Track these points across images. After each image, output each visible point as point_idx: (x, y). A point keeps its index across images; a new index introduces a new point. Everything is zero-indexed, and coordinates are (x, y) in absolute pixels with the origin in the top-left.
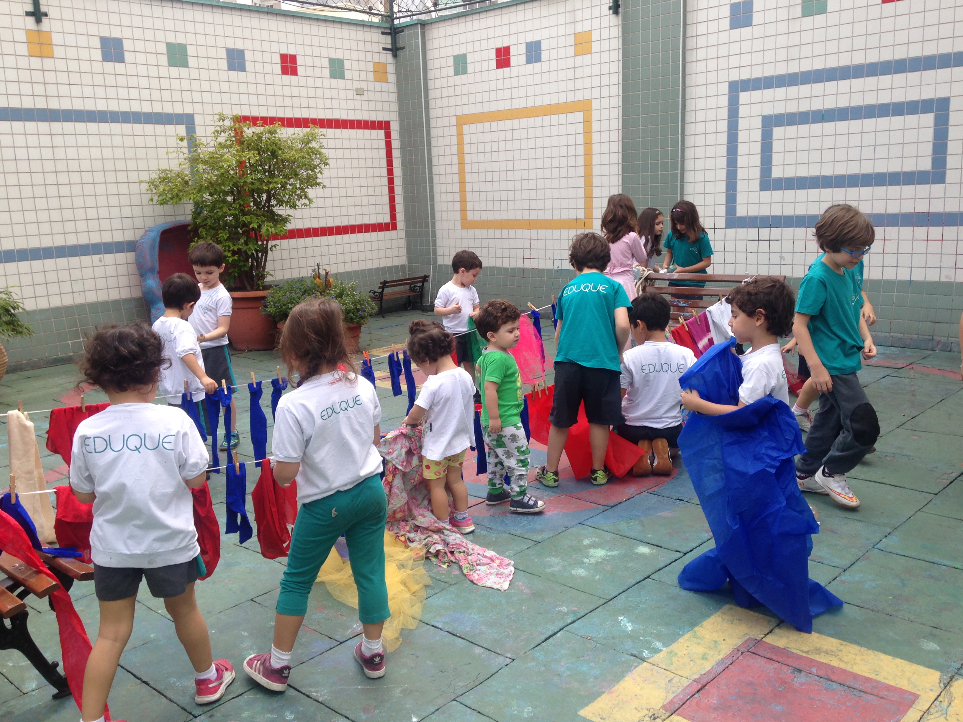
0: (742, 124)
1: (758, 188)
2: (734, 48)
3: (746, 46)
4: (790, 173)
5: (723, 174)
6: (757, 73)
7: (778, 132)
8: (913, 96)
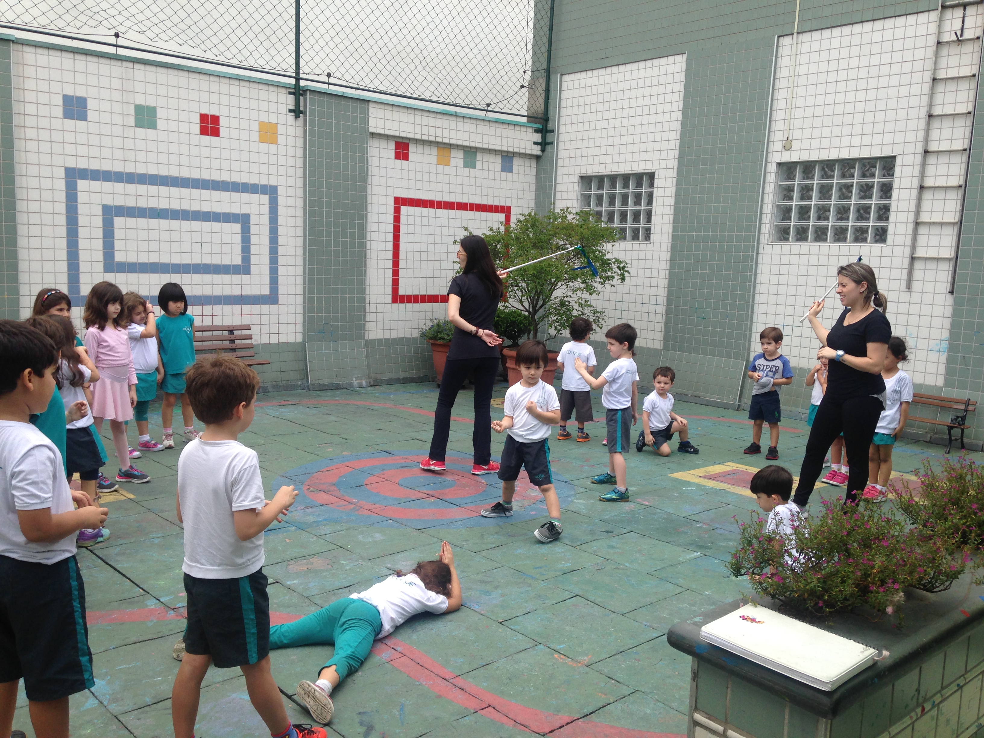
1: (102, 270)
2: (69, 137)
3: (82, 138)
4: (132, 258)
5: (63, 255)
6: (95, 165)
7: (118, 221)
8: (226, 209)
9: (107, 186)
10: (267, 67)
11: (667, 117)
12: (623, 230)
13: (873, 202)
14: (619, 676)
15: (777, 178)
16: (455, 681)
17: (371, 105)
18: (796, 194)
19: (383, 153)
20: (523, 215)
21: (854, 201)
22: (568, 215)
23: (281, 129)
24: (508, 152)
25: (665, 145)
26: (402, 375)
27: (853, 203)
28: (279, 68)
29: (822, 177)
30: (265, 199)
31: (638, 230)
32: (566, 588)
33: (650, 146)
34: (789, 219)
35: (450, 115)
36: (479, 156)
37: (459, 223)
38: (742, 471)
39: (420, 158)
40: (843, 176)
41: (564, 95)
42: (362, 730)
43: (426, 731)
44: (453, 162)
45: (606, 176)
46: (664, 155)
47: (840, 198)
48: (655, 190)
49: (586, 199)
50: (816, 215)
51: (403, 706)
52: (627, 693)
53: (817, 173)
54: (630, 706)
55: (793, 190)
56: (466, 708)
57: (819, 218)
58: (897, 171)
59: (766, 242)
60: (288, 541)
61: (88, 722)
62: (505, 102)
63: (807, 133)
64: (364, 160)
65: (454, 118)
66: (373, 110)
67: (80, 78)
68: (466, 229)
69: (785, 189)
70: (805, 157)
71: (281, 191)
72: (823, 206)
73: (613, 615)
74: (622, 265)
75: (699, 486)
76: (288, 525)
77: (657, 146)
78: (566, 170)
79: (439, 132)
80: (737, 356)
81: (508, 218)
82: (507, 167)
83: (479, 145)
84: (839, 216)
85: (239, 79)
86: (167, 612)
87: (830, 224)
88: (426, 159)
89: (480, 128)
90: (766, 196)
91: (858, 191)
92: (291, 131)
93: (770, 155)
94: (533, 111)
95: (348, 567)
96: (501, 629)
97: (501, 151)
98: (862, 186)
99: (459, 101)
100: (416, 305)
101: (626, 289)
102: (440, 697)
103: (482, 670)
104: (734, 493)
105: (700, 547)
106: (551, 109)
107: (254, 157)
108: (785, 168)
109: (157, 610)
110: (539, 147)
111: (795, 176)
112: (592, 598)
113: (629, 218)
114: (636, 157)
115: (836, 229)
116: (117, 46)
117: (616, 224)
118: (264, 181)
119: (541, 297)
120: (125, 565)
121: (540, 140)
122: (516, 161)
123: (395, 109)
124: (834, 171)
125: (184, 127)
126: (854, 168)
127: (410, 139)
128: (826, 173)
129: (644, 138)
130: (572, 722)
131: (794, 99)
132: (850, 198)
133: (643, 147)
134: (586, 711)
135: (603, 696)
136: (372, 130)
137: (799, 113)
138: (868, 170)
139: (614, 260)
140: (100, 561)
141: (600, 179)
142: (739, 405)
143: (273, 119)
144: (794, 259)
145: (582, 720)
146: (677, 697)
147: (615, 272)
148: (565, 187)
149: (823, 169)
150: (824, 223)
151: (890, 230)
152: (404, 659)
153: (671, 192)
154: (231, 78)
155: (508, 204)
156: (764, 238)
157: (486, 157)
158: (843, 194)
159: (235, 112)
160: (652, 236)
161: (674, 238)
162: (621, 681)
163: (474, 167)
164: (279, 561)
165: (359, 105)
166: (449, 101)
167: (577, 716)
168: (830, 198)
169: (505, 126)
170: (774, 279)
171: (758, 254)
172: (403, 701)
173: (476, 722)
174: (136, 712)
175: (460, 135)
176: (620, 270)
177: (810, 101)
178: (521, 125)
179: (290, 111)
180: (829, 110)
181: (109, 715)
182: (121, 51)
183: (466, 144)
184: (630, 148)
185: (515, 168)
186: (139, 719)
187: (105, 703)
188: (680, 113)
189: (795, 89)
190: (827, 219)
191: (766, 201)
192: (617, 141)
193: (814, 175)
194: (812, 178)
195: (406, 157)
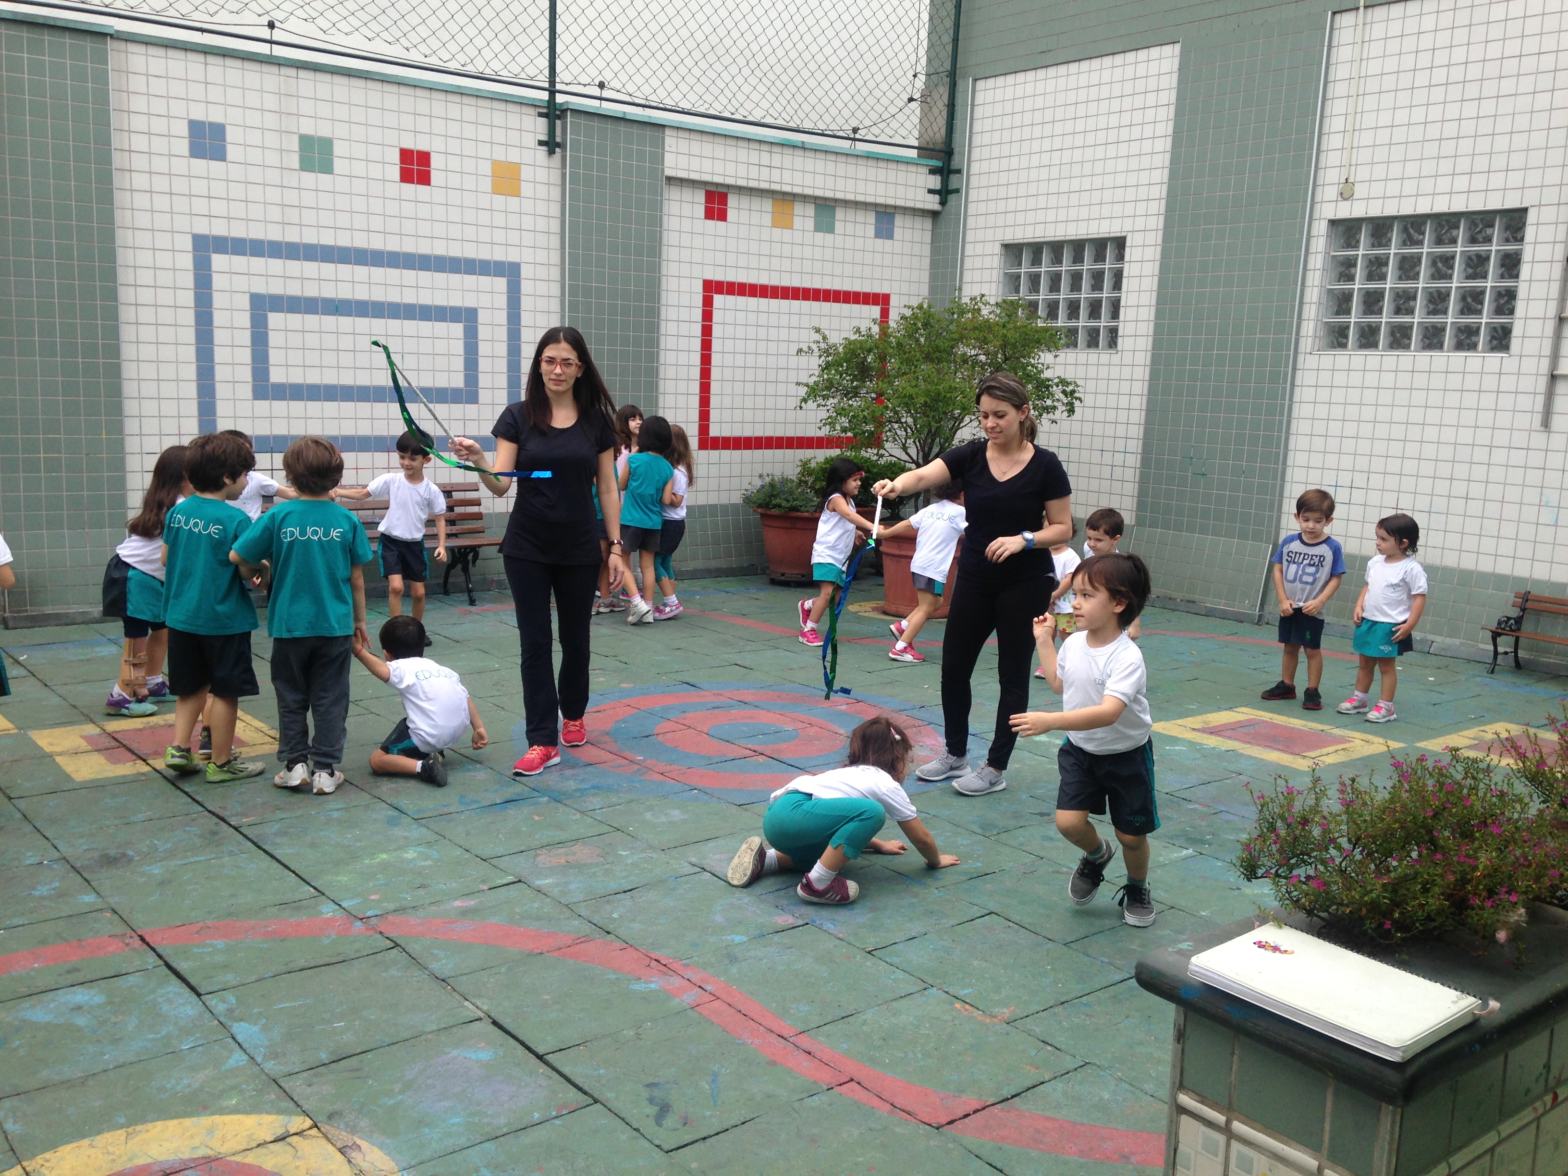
0: (218, 300)
1: (249, 394)
2: (199, 187)
3: (218, 189)
4: (296, 377)
5: (190, 371)
6: (238, 231)
7: (275, 319)
8: (440, 300)
9: (258, 263)
10: (504, 73)
11: (1147, 146)
12: (1073, 332)
13: (1489, 285)
14: (1060, 1040)
15: (1329, 244)
16: (798, 1040)
17: (668, 132)
18: (1359, 271)
19: (687, 210)
20: (909, 307)
21: (1456, 283)
22: (983, 307)
23: (526, 173)
24: (886, 206)
25: (1143, 193)
26: (714, 564)
27: (1454, 285)
28: (523, 75)
29: (1404, 244)
30: (501, 283)
31: (1097, 331)
32: (974, 901)
33: (1119, 194)
34: (1348, 312)
35: (794, 146)
36: (840, 213)
37: (806, 322)
38: (1263, 722)
39: (744, 216)
40: (1439, 242)
41: (979, 112)
42: (653, 1110)
43: (752, 1116)
44: (798, 222)
45: (1045, 243)
46: (1141, 208)
47: (1433, 277)
48: (1126, 266)
49: (1013, 281)
50: (1392, 307)
51: (715, 1075)
52: (1072, 1066)
53: (1395, 236)
54: (1077, 1087)
55: (1355, 265)
56: (815, 1082)
57: (1398, 311)
58: (1530, 233)
59: (1308, 351)
60: (537, 818)
61: (233, 1088)
62: (882, 125)
63: (1379, 171)
64: (656, 221)
65: (800, 152)
66: (671, 140)
67: (215, 93)
68: (818, 330)
69: (1342, 264)
70: (1375, 210)
71: (526, 272)
72: (1405, 291)
73: (1050, 945)
74: (1071, 388)
75: (1191, 744)
76: (537, 794)
77: (1131, 194)
78: (980, 235)
79: (776, 175)
80: (1257, 536)
81: (885, 313)
82: (884, 231)
83: (839, 195)
84: (1431, 307)
85: (461, 92)
86: (351, 923)
87: (1416, 320)
88: (755, 218)
89: (843, 167)
90: (1310, 275)
91: (1464, 266)
92: (542, 175)
93: (1317, 207)
94: (928, 139)
95: (630, 861)
96: (870, 962)
97: (876, 205)
98: (1470, 258)
99: (807, 125)
100: (737, 453)
101: (1076, 427)
102: (773, 1063)
103: (840, 1025)
104: (1250, 757)
105: (1192, 841)
106: (957, 137)
107: (484, 218)
108: (1341, 228)
109: (337, 921)
110: (937, 198)
111: (1358, 242)
112: (1016, 918)
113: (1083, 312)
114: (1095, 212)
115: (1427, 328)
116: (271, 42)
117: (1061, 322)
118: (499, 255)
119: (938, 440)
120: (289, 851)
121: (938, 186)
122: (899, 220)
123: (705, 138)
124: (1423, 234)
125: (376, 171)
126: (1458, 228)
127: (728, 186)
128: (1410, 237)
129: (1109, 181)
130: (984, 1108)
131: (1359, 116)
132: (1450, 277)
133: (1107, 196)
134: (1006, 1092)
135: (1033, 1070)
136: (668, 172)
137: (1366, 138)
138: (1480, 232)
139: (1056, 381)
140: (249, 843)
141: (1036, 249)
142: (1260, 617)
143: (514, 156)
144: (1356, 378)
145: (999, 1106)
146: (1154, 1075)
147: (1058, 400)
148: (978, 262)
149: (1405, 230)
150: (1406, 319)
151: (1517, 330)
152: (717, 1004)
153: (1152, 269)
154: (447, 91)
155: (885, 290)
156: (1306, 344)
157: (851, 214)
158: (1438, 270)
159: (454, 146)
160: (1120, 340)
161: (1157, 345)
162: (1063, 1047)
163: (830, 229)
164: (523, 848)
165: (648, 132)
166: (792, 125)
167: (992, 1100)
168: (1416, 277)
169: (882, 164)
170: (1322, 411)
171: (1294, 369)
172: (715, 1069)
173: (831, 1105)
174: (305, 1074)
175: (809, 180)
176: (1066, 396)
177: (1385, 118)
178: (907, 162)
179: (541, 143)
180: (1416, 133)
181: (264, 1077)
182: (278, 51)
183: (819, 193)
184: (1085, 198)
185: (898, 232)
186: (309, 1086)
187: (259, 1059)
188: (1169, 140)
189: (1361, 98)
190: (1411, 312)
191: (1309, 282)
192: (1064, 186)
193: (1390, 240)
194: (1388, 245)
195: (722, 216)
